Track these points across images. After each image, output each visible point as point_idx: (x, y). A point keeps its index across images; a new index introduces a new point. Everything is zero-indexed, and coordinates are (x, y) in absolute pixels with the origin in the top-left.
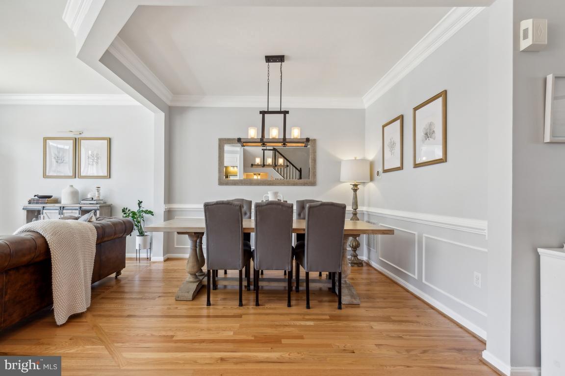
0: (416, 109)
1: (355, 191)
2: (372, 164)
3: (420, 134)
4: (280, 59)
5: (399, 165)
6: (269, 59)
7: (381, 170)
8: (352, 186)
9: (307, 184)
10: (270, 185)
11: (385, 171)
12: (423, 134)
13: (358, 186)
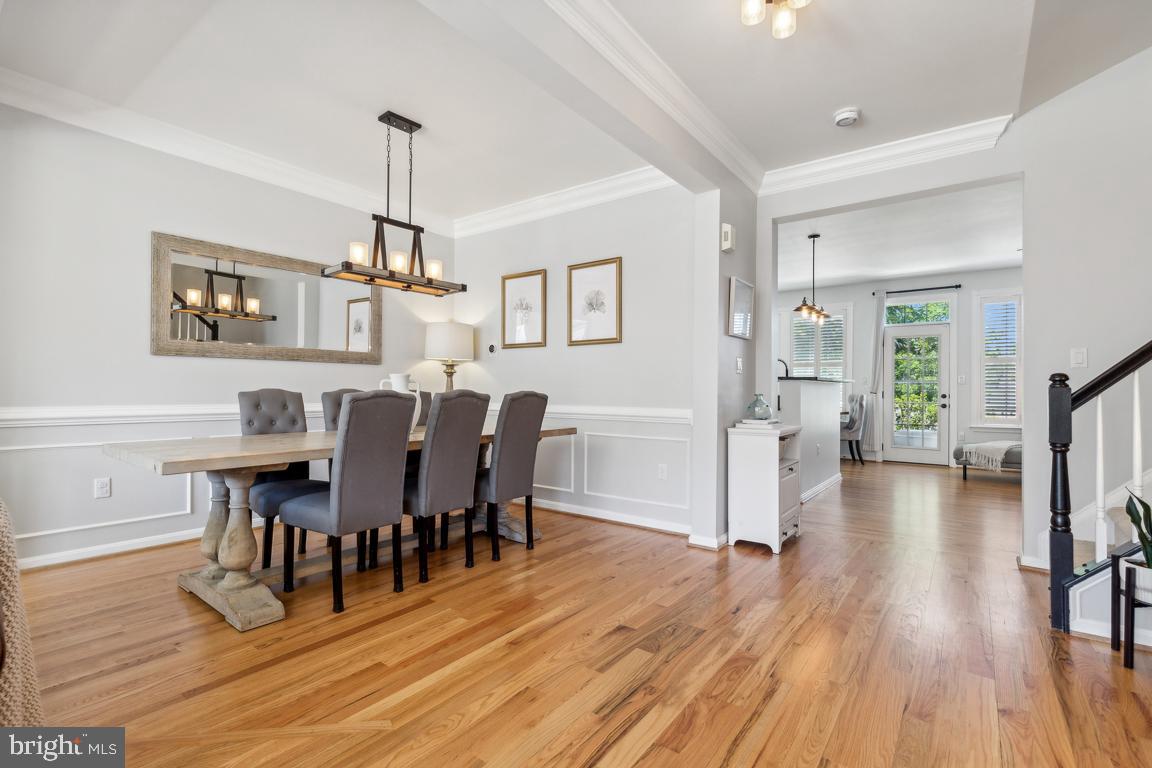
0: (572, 268)
1: (450, 375)
2: (476, 332)
3: (579, 303)
4: (411, 126)
5: (539, 339)
6: (390, 118)
7: (498, 344)
8: (445, 368)
9: (366, 360)
10: (294, 360)
11: (506, 346)
12: (585, 303)
13: (455, 368)
